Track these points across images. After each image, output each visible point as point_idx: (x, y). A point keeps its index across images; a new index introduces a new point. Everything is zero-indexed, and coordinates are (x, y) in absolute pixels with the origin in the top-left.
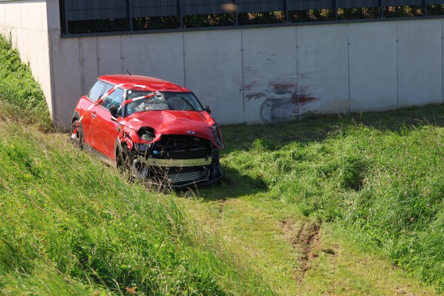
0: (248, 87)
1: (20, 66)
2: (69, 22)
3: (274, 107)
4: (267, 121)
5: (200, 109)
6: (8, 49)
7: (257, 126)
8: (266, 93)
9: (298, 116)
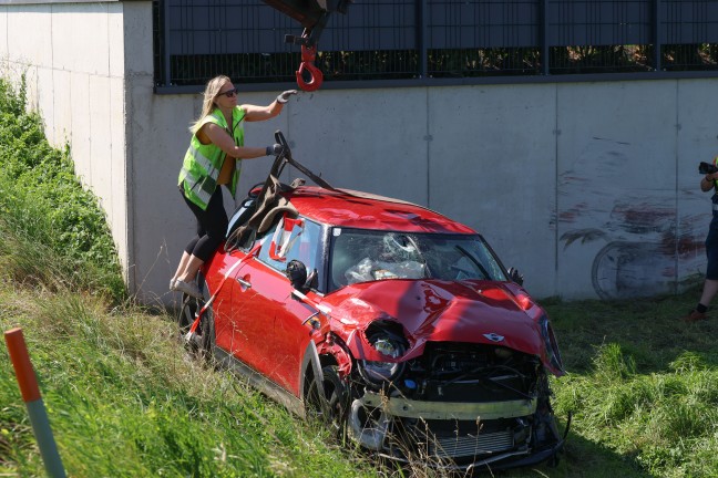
0: (567, 216)
1: (45, 153)
2: (173, 58)
3: (622, 261)
4: (606, 293)
5: (501, 277)
6: (18, 113)
7: (585, 304)
8: (606, 230)
9: (675, 284)
